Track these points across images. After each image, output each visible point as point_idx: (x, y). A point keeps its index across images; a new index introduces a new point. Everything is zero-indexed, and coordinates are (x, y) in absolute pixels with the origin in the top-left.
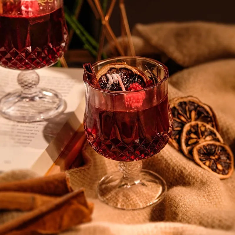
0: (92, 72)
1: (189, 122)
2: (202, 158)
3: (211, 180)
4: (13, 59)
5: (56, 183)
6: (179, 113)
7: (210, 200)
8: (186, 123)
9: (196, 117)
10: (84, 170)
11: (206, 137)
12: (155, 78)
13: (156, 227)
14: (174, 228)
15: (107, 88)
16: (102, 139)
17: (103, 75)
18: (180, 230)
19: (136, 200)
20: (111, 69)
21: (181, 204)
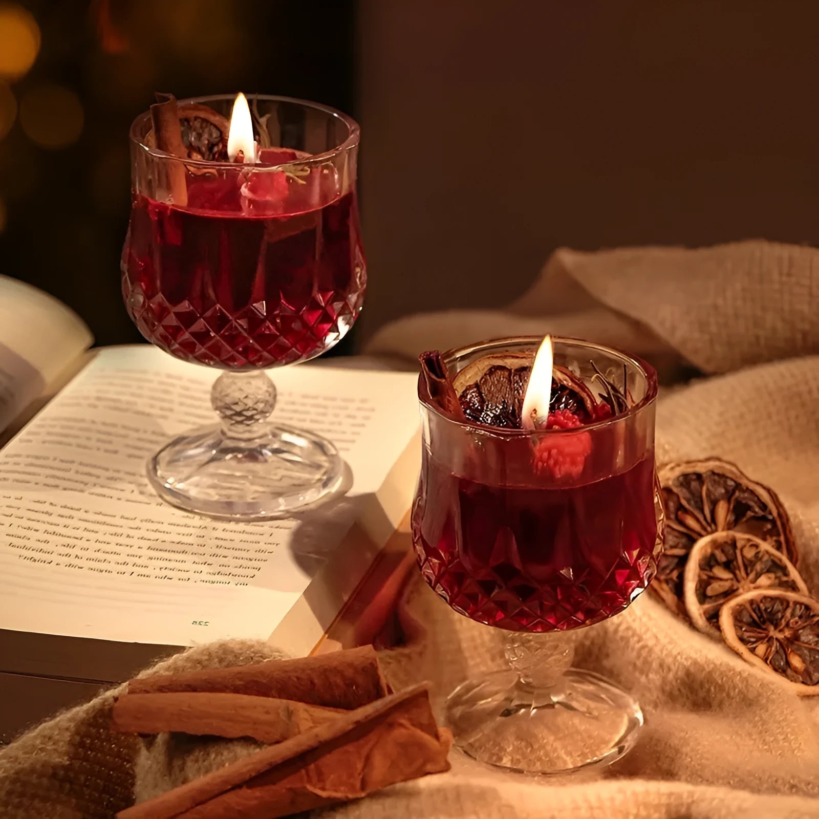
0: (443, 376)
1: (708, 533)
2: (746, 635)
3: (772, 694)
4: (212, 334)
5: (349, 673)
6: (680, 507)
7: (766, 745)
8: (701, 536)
9: (731, 518)
10: (409, 657)
11: (758, 576)
12: (618, 398)
13: (621, 791)
14: (670, 795)
15: (482, 423)
16: (468, 566)
17: (469, 388)
18: (686, 799)
19: (555, 750)
20: (493, 370)
21: (685, 750)
